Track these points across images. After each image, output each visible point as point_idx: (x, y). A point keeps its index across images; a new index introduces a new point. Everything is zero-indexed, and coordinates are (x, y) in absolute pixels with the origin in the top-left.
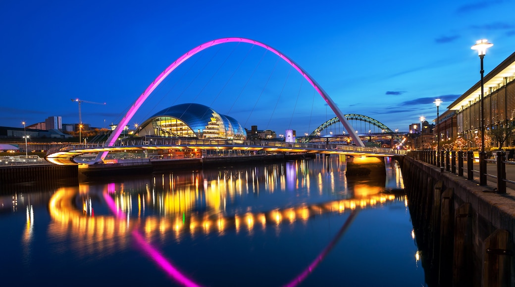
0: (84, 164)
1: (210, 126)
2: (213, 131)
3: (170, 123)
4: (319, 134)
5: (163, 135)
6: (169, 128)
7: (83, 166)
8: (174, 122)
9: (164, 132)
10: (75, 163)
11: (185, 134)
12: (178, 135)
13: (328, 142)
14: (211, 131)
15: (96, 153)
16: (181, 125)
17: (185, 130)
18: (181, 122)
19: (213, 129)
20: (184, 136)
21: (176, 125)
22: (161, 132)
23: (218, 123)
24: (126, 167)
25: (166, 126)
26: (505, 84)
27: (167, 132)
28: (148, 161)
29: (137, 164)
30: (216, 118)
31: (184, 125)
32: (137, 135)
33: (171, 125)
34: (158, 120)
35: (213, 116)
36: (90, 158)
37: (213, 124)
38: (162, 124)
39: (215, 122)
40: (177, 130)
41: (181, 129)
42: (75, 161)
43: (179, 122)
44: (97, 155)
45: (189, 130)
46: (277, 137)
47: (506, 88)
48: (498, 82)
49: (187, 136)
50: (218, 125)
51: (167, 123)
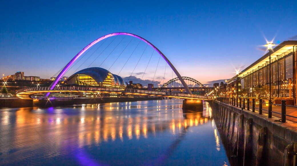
0: (36, 99)
1: (107, 80)
2: (108, 83)
3: (84, 78)
4: (166, 87)
5: (80, 84)
6: (84, 80)
7: (35, 100)
8: (87, 77)
9: (81, 82)
10: (31, 98)
11: (92, 84)
12: (88, 85)
13: (170, 91)
14: (107, 83)
15: (43, 93)
16: (91, 79)
17: (92, 82)
18: (91, 78)
19: (109, 82)
20: (92, 85)
21: (88, 79)
22: (79, 83)
23: (111, 79)
24: (60, 101)
25: (82, 79)
26: (266, 65)
27: (83, 83)
28: (72, 98)
29: (66, 100)
30: (110, 76)
31: (92, 79)
32: (66, 84)
33: (85, 79)
34: (78, 76)
35: (108, 75)
36: (40, 96)
37: (108, 79)
38: (80, 78)
39: (110, 78)
40: (88, 82)
41: (91, 81)
42: (32, 97)
43: (89, 77)
44: (43, 94)
45: (95, 82)
46: (143, 88)
47: (267, 67)
48: (263, 64)
49: (94, 85)
50: (111, 80)
51: (83, 78)
